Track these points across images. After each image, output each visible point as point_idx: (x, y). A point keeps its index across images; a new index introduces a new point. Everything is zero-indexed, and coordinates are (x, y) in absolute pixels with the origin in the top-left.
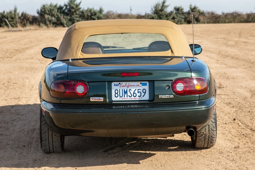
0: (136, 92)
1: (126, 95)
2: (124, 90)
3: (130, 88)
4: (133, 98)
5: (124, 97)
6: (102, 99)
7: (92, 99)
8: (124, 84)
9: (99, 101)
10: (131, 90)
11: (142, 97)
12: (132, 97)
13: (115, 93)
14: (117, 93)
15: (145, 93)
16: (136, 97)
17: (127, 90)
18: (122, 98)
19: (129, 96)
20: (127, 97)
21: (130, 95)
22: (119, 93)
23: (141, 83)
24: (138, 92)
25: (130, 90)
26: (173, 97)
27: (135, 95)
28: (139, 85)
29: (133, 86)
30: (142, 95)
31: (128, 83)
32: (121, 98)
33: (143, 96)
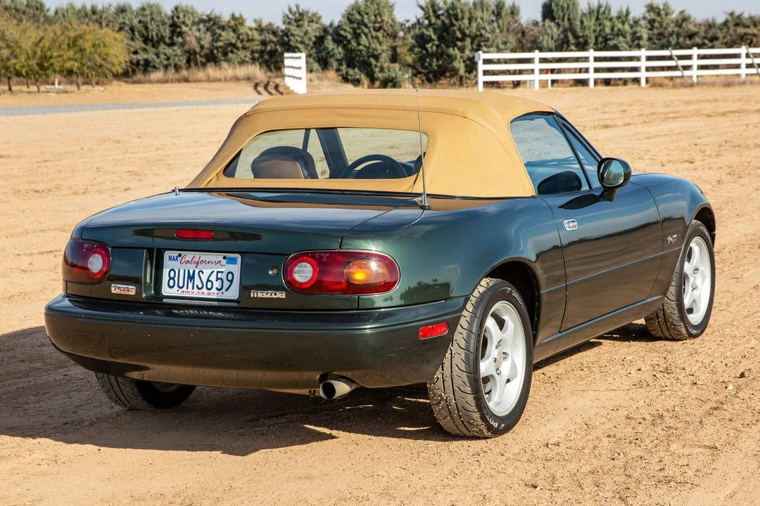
0: (213, 278)
1: (190, 285)
2: (189, 271)
3: (201, 267)
4: (205, 293)
5: (187, 288)
6: (131, 290)
7: (116, 289)
8: (189, 256)
9: (127, 293)
10: (203, 273)
11: (223, 290)
12: (204, 289)
13: (168, 278)
14: (173, 279)
15: (231, 281)
16: (211, 291)
17: (194, 271)
18: (182, 290)
19: (197, 286)
20: (193, 288)
21: (200, 286)
22: (176, 279)
23: (225, 258)
24: (217, 279)
25: (201, 273)
26: (284, 297)
27: (209, 286)
28: (220, 261)
29: (209, 262)
30: (225, 287)
31: (197, 255)
32: (180, 290)
33: (226, 290)
